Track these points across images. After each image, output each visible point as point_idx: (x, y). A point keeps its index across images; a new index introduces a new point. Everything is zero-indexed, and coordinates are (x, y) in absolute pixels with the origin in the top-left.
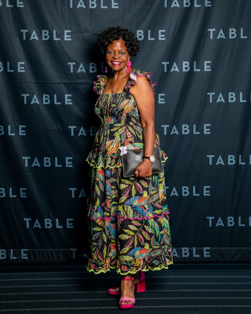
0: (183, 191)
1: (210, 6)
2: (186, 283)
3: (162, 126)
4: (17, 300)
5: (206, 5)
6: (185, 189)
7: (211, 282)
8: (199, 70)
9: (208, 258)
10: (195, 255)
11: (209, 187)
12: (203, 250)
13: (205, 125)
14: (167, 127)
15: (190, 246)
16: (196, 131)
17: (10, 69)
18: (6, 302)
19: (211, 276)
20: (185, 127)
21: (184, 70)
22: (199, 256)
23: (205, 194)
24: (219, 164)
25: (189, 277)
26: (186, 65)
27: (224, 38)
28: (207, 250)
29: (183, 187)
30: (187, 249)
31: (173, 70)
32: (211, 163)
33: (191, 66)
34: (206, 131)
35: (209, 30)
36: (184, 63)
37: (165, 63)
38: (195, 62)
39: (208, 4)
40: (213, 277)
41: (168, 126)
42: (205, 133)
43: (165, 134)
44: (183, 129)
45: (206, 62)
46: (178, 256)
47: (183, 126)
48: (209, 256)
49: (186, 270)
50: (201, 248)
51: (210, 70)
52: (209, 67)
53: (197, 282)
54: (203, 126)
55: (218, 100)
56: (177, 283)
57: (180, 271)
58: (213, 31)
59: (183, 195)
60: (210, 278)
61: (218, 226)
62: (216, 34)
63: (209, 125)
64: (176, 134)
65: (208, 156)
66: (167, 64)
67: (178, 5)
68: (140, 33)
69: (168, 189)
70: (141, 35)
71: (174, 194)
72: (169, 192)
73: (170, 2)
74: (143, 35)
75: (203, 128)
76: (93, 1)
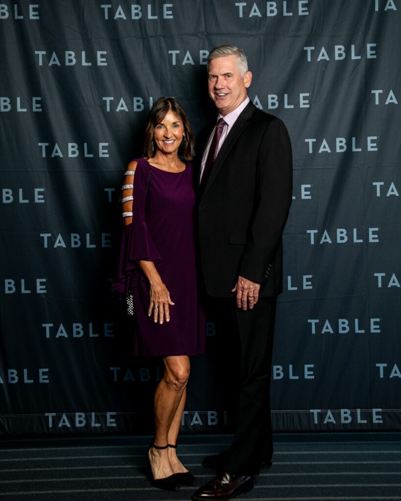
0: (341, 326)
1: (375, 57)
2: (347, 462)
3: (308, 232)
4: (99, 488)
5: (369, 57)
6: (343, 323)
7: (384, 460)
8: (360, 150)
9: (379, 424)
10: (359, 421)
11: (378, 320)
12: (371, 413)
13: (371, 230)
14: (314, 233)
15: (353, 407)
16: (358, 238)
17: (89, 153)
18: (84, 491)
19: (384, 452)
20: (342, 233)
21: (338, 150)
22: (365, 422)
23: (372, 331)
24: (392, 286)
25: (351, 452)
26: (341, 143)
27: (396, 103)
28: (378, 413)
29: (340, 321)
30: (348, 411)
31: (321, 150)
32: (380, 285)
33: (349, 144)
34: (372, 238)
35: (373, 92)
36: (338, 140)
37: (310, 141)
38: (354, 139)
39: (371, 55)
40: (386, 452)
41: (316, 231)
42: (371, 240)
43: (312, 242)
44: (339, 235)
45: (369, 139)
46: (335, 422)
47: (339, 230)
48: (381, 422)
49: (347, 442)
50: (369, 410)
51: (376, 149)
52: (375, 145)
53: (363, 461)
54: (368, 230)
55: (389, 193)
56: (333, 463)
57: (338, 443)
58: (379, 94)
59: (341, 331)
60: (384, 454)
61: (394, 377)
62: (383, 97)
63: (377, 229)
64: (328, 242)
65: (376, 275)
66: (313, 142)
67: (327, 57)
68: (273, 98)
69: (317, 323)
70: (275, 101)
71: (327, 330)
72: (319, 327)
73: (315, 54)
74: (277, 101)
75: (368, 234)
76: (204, 54)
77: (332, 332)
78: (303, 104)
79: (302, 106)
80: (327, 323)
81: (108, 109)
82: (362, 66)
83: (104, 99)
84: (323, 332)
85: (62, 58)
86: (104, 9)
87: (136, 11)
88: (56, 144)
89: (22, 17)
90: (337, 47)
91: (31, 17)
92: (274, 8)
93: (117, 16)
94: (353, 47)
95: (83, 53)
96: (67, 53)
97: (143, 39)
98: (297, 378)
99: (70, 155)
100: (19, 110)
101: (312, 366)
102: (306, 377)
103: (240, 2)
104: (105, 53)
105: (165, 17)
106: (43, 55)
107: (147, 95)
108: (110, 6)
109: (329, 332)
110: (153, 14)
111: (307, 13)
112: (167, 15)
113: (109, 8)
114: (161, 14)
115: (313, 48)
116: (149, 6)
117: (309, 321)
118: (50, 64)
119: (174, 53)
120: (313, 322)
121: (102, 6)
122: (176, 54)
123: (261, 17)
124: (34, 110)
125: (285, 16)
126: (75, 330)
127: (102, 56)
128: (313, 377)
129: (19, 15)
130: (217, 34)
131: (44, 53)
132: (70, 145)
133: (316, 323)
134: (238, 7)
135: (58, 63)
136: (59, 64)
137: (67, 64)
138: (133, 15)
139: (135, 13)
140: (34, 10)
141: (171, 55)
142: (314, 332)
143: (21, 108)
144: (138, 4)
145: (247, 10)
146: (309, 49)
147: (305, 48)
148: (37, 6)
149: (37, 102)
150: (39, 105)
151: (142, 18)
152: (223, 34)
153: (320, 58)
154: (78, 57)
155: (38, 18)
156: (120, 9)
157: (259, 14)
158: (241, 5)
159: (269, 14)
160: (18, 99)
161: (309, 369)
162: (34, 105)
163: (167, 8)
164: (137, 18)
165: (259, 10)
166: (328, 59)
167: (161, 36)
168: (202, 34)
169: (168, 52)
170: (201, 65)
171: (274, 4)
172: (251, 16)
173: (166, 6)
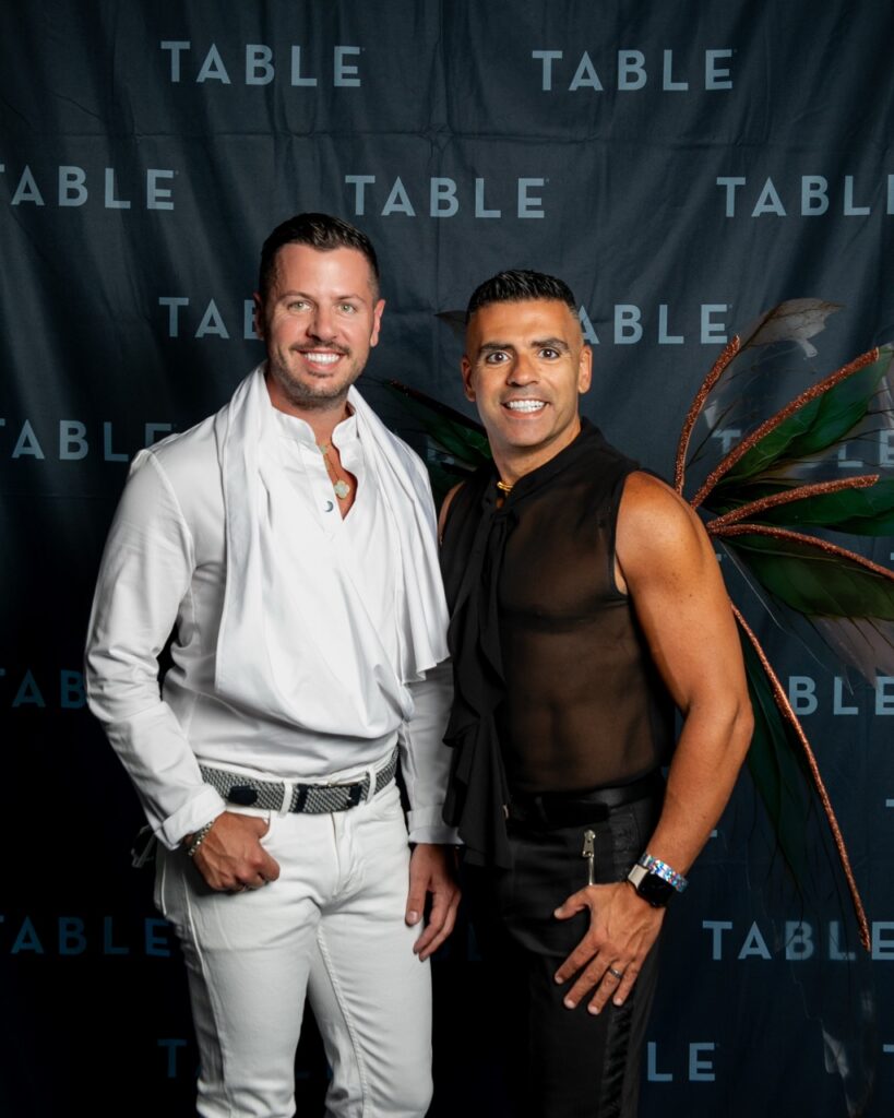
0: (791, 940)
5: (891, 210)
11: (892, 926)
13: (881, 682)
17: (116, 450)
20: (802, 686)
23: (877, 955)
44: (794, 694)
59: (791, 954)
67: (778, 208)
68: (627, 315)
69: (728, 930)
70: (633, 322)
71: (754, 951)
72: (733, 940)
73: (746, 196)
74: (638, 322)
75: (874, 691)
76: (443, 189)
77: (766, 955)
78: (710, 333)
79: (706, 339)
80: (755, 932)
81: (174, 332)
82: (873, 233)
83: (163, 301)
84: (742, 956)
85: (48, 186)
86: (169, 52)
87: (259, 63)
88: (27, 422)
90: (807, 181)
92: (637, 68)
93: (205, 74)
94: (849, 180)
95: (109, 174)
96: (64, 171)
97: (276, 138)
98: (668, 1077)
99: (65, 454)
101: (710, 1046)
102: (694, 1076)
103: (545, 48)
104: (169, 174)
105: (339, 82)
108: (186, 45)
109: (759, 957)
110: (305, 74)
111: (728, 85)
112: (345, 76)
113: (182, 52)
114: (327, 74)
115: (741, 181)
116: (296, 51)
117: (706, 924)
118: (15, 201)
119: (360, 181)
120: (717, 927)
121: (165, 45)
122: (366, 185)
123: (600, 92)
125: (667, 92)
126: (64, 934)
127: (161, 183)
128: (711, 1077)
130: (480, 134)
131: (1, 168)
132: (65, 425)
133: (724, 932)
134: (540, 61)
135: (36, 198)
136: (40, 202)
137: (64, 201)
138: (250, 72)
139: (256, 68)
141: (353, 186)
142: (717, 955)
144: (264, 43)
145: (564, 71)
146: (731, 183)
147: (721, 181)
151: (273, 82)
152: (496, 134)
153: (760, 208)
154: (95, 185)
156: (213, 54)
157: (595, 83)
158: (548, 57)
159: (623, 85)
161: (702, 1056)
163: (344, 56)
164: (260, 81)
165: (598, 72)
166: (781, 212)
167: (324, 132)
168: (440, 131)
169: (344, 179)
170: (433, 218)
171: (640, 57)
172: (573, 87)
173: (342, 51)
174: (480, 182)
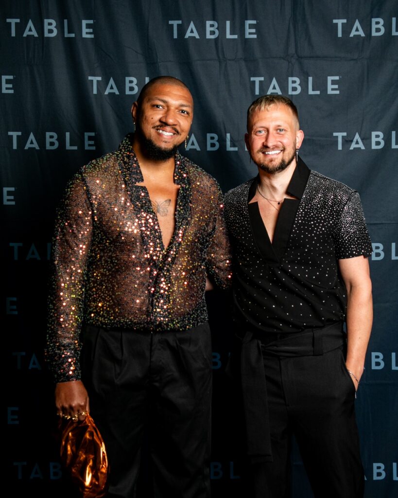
68: (377, 136)
70: (380, 139)
76: (294, 82)
85: (121, 86)
86: (172, 25)
87: (212, 29)
89: (73, 35)
91: (84, 35)
92: (380, 26)
93: (188, 34)
95: (147, 79)
96: (128, 79)
97: (220, 62)
100: (68, 147)
103: (339, 19)
105: (247, 36)
106: (98, 81)
107: (223, 130)
108: (180, 22)
110: (232, 33)
112: (250, 34)
113: (178, 25)
114: (242, 32)
116: (228, 23)
118: (106, 93)
119: (257, 80)
121: (171, 22)
122: (260, 81)
123: (364, 37)
124: (87, 148)
129: (69, 32)
130: (310, 57)
131: (100, 78)
134: (337, 24)
135: (116, 91)
136: (117, 93)
137: (128, 92)
138: (208, 33)
139: (210, 31)
140: (88, 26)
141: (254, 82)
143: (71, 145)
144: (214, 20)
145: (347, 28)
148: (91, 22)
149: (90, 138)
150: (92, 142)
151: (218, 37)
152: (318, 57)
154: (141, 85)
155: (92, 36)
156: (192, 26)
157: (361, 33)
158: (340, 22)
159: (374, 34)
160: (68, 134)
162: (87, 142)
163: (250, 25)
164: (213, 37)
165: (362, 28)
167: (241, 59)
168: (292, 57)
169: (250, 79)
170: (290, 95)
171: (381, 21)
172: (352, 35)
173: (248, 22)
174: (310, 79)
